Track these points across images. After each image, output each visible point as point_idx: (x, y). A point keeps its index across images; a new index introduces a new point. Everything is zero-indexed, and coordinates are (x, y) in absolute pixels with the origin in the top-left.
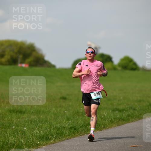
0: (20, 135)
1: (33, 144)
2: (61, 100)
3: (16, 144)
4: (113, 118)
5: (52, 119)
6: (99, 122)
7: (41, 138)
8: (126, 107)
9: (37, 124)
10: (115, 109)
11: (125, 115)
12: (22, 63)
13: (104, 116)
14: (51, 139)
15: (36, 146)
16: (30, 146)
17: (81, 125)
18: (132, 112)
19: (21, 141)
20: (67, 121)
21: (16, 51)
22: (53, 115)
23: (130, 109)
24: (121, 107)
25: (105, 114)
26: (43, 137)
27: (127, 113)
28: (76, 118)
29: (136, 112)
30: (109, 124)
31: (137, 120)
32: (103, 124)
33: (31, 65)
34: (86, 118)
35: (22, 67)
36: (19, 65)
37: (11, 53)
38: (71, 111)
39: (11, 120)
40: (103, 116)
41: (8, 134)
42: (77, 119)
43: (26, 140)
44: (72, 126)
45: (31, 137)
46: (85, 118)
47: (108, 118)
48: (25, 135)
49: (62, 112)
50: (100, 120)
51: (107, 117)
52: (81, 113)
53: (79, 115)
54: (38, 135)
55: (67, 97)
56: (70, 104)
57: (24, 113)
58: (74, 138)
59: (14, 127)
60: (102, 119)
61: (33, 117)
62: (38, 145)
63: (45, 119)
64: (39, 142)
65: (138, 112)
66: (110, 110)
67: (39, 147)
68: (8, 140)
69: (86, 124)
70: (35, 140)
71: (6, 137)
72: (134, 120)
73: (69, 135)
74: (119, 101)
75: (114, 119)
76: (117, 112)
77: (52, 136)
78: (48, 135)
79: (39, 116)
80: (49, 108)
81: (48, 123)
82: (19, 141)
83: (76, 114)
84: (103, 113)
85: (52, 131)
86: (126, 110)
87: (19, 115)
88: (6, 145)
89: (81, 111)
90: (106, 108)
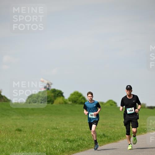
2: (17, 132)
5: (9, 149)
6: (52, 151)
8: (76, 138)
10: (66, 140)
11: (75, 145)
18: (81, 142)
20: (22, 151)
22: (9, 146)
23: (79, 140)
24: (71, 138)
27: (77, 144)
29: (85, 142)
30: (60, 153)
31: (86, 150)
32: (55, 153)
38: (26, 142)
40: (55, 146)
42: (31, 149)
46: (38, 148)
47: (60, 148)
49: (17, 143)
50: (52, 149)
52: (35, 144)
53: (33, 146)
55: (22, 129)
56: (25, 135)
60: (54, 149)
63: (2, 150)
65: (87, 142)
66: (61, 141)
72: (83, 149)
74: (69, 132)
75: (65, 149)
76: (68, 142)
80: (5, 140)
83: (30, 145)
84: (55, 143)
86: (76, 140)
89: (35, 141)
90: (58, 139)
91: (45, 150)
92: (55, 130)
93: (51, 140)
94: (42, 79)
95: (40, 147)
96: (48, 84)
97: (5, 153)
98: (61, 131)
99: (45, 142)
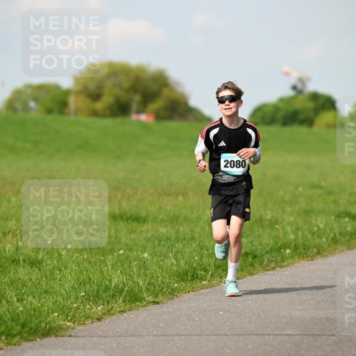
0: (135, 269)
1: (163, 288)
3: (126, 289)
4: (337, 234)
5: (205, 234)
6: (308, 240)
7: (182, 276)
9: (172, 245)
10: (343, 213)
12: (139, 112)
13: (319, 227)
14: (202, 279)
15: (169, 293)
16: (157, 294)
17: (268, 248)
19: (138, 283)
21: (126, 85)
24: (355, 210)
25: (321, 222)
26: (186, 273)
28: (257, 233)
30: (328, 245)
32: (315, 245)
33: (159, 117)
34: (278, 232)
35: (139, 121)
36: (134, 117)
37: (117, 91)
39: (116, 238)
40: (316, 229)
41: (110, 267)
42: (259, 234)
43: (148, 280)
44: (248, 250)
45: (159, 275)
46: (276, 232)
47: (328, 232)
48: (146, 269)
50: (309, 236)
51: (325, 231)
52: (267, 223)
53: (263, 227)
54: (175, 268)
57: (145, 220)
58: (253, 277)
59: (121, 252)
60: (313, 234)
61: (163, 230)
62: (173, 290)
63: (190, 235)
64: (176, 285)
66: (331, 216)
67: (177, 296)
68: (110, 281)
69: (278, 246)
70: (167, 280)
71: (105, 273)
73: (242, 270)
74: (350, 194)
75: (340, 234)
76: (347, 219)
77: (206, 271)
78: (195, 269)
79: (177, 227)
80: (198, 212)
81: (195, 243)
82: (134, 282)
84: (316, 220)
85: (205, 260)
87: (134, 224)
88: (105, 291)
89: (269, 217)
90: (323, 211)
91: (292, 237)
92: (316, 191)
93: (307, 213)
94: (286, 69)
95: (281, 231)
96: (301, 80)
97: (197, 243)
98: (330, 193)
99: (292, 219)
